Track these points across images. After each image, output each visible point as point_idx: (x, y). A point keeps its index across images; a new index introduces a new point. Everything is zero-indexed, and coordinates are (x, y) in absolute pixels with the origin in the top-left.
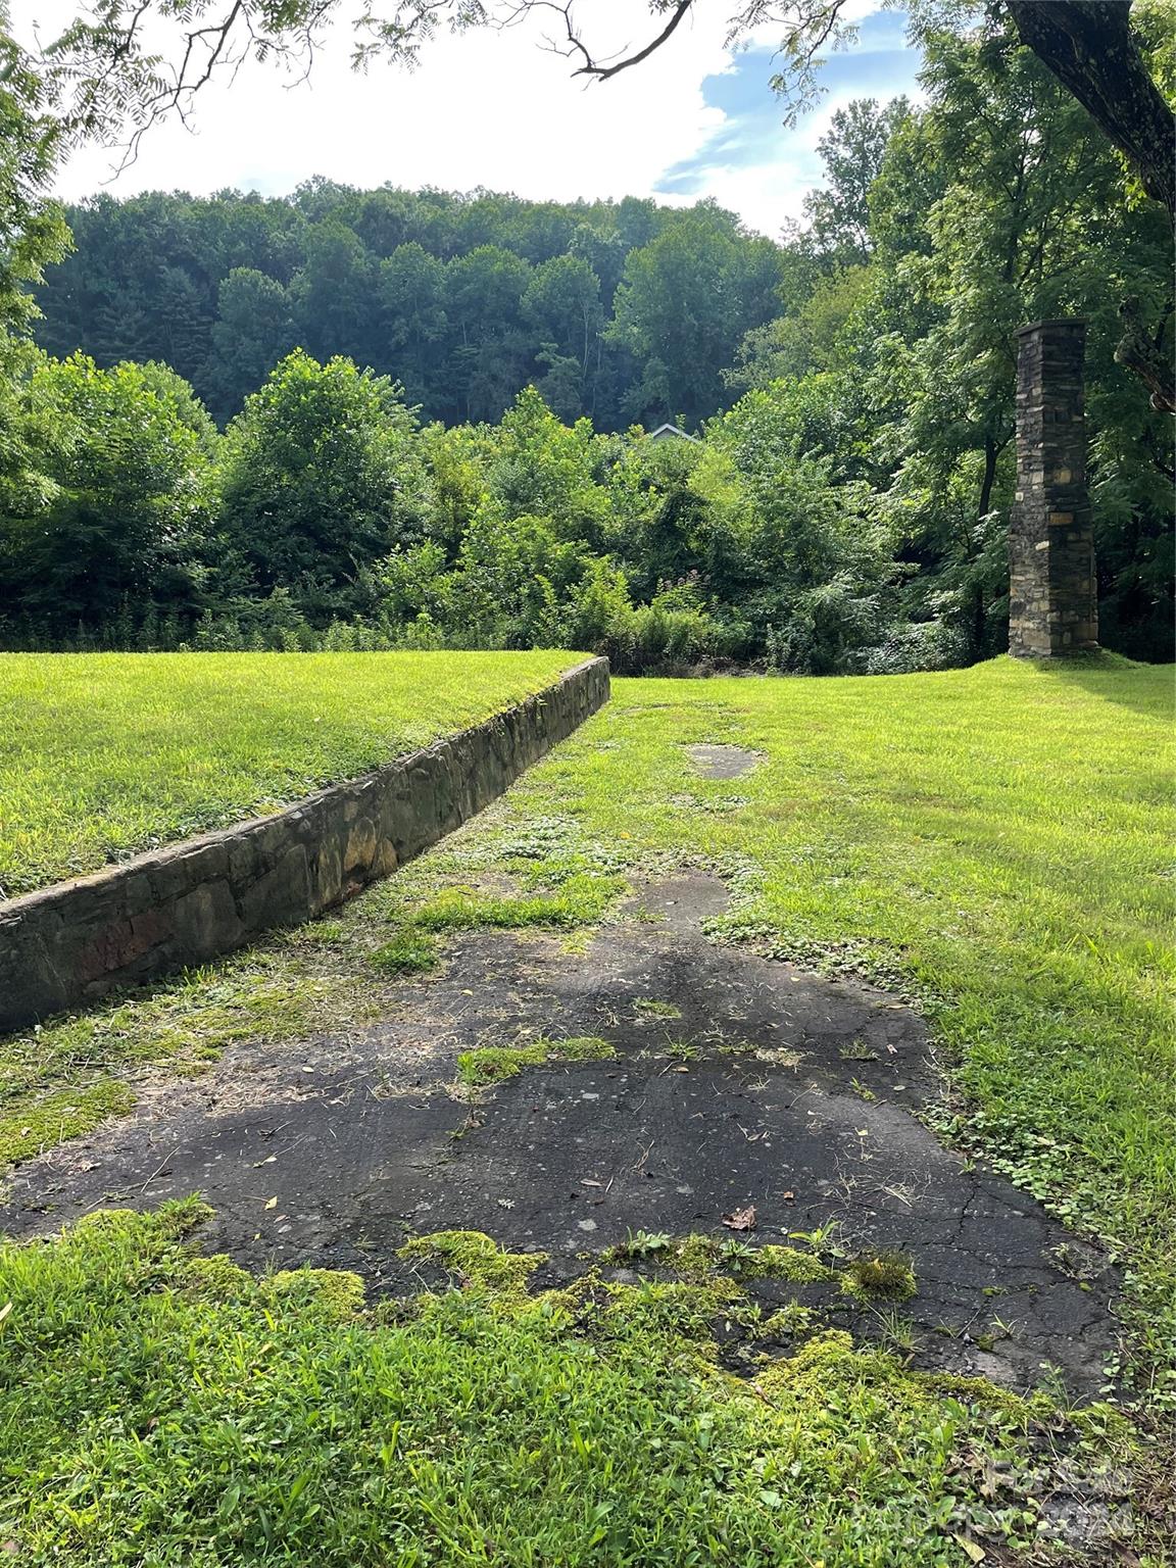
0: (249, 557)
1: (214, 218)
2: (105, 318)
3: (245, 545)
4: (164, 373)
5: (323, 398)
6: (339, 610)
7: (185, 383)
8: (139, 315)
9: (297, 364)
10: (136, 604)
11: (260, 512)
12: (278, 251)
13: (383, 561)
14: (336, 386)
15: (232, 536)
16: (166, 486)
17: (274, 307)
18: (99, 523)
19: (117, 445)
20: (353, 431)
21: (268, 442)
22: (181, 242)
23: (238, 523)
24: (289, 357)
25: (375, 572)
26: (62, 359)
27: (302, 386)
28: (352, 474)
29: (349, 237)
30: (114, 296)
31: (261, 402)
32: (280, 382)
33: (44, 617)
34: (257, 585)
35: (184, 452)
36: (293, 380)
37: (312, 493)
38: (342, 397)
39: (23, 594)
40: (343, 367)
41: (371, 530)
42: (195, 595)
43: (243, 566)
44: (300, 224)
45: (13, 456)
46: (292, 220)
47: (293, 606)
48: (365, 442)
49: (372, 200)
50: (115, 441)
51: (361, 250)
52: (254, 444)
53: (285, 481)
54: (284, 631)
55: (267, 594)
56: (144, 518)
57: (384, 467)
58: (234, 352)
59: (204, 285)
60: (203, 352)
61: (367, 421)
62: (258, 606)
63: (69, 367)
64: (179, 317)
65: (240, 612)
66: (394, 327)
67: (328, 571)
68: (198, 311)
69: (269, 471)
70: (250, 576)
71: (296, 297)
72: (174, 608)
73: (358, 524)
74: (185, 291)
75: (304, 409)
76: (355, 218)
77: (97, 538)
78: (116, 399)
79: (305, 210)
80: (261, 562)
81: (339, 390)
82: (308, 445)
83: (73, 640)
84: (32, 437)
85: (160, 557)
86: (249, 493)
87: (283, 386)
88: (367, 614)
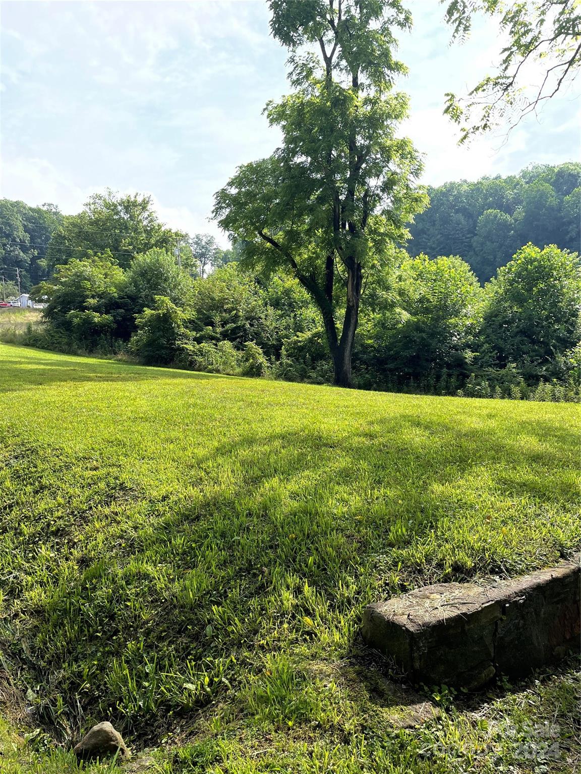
0: (494, 348)
1: (478, 189)
2: (424, 240)
3: (492, 342)
4: (457, 261)
5: (540, 266)
6: (542, 376)
7: (466, 264)
8: (439, 236)
9: (528, 250)
10: (437, 370)
11: (501, 326)
12: (508, 200)
13: (571, 350)
14: (549, 260)
15: (486, 337)
16: (456, 313)
17: (505, 226)
18: (424, 332)
19: (436, 295)
20: (557, 282)
21: (508, 290)
22: (462, 202)
23: (489, 331)
24: (524, 247)
25: (566, 356)
26: (415, 257)
27: (530, 261)
28: (554, 305)
29: (548, 188)
30: (428, 230)
31: (507, 270)
32: (518, 260)
33: (395, 375)
34: (498, 362)
35: (466, 296)
36: (525, 258)
37: (531, 315)
38: (552, 265)
39: (387, 364)
40: (552, 250)
41: (563, 334)
42: (466, 367)
43: (491, 352)
44: (522, 185)
45: (392, 301)
46: (518, 184)
47: (518, 373)
48: (562, 287)
49: (561, 168)
50: (436, 293)
51: (553, 193)
52: (501, 291)
53: (515, 309)
54: (512, 386)
55: (503, 366)
56: (445, 329)
57: (573, 300)
58: (482, 250)
59: (471, 220)
60: (467, 251)
61: (565, 276)
62: (499, 372)
63: (417, 261)
64: (457, 236)
65: (488, 375)
66: (569, 230)
67: (537, 355)
68: (466, 232)
69: (507, 305)
70: (494, 357)
71: (516, 220)
72: (456, 373)
73: (555, 331)
74: (461, 224)
75: (529, 273)
76: (551, 178)
77: (423, 339)
78: (436, 274)
79: (524, 178)
80: (501, 350)
81: (550, 262)
82: (530, 290)
83: (407, 386)
84: (401, 293)
85: (450, 348)
86: (496, 316)
87: (519, 261)
88: (559, 379)
